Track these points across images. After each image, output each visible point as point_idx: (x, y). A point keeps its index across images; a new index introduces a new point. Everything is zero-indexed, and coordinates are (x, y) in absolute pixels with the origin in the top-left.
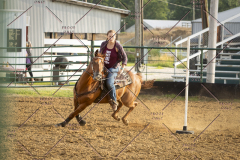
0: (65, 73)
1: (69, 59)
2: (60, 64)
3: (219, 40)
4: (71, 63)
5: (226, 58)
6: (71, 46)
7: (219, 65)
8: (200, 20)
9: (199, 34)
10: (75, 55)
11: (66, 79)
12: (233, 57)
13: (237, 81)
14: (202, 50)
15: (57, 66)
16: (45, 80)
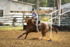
0: (16, 23)
1: (17, 19)
2: (15, 20)
3: (61, 13)
4: (18, 20)
5: (63, 19)
6: (18, 15)
7: (61, 21)
8: (56, 7)
9: (56, 11)
10: (19, 18)
11: (16, 25)
12: (65, 18)
13: (67, 25)
14: (56, 16)
15: (14, 21)
16: (10, 25)
